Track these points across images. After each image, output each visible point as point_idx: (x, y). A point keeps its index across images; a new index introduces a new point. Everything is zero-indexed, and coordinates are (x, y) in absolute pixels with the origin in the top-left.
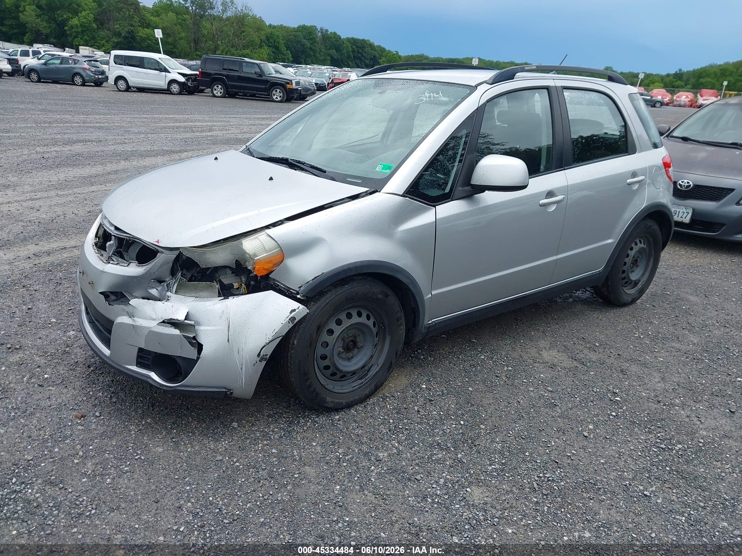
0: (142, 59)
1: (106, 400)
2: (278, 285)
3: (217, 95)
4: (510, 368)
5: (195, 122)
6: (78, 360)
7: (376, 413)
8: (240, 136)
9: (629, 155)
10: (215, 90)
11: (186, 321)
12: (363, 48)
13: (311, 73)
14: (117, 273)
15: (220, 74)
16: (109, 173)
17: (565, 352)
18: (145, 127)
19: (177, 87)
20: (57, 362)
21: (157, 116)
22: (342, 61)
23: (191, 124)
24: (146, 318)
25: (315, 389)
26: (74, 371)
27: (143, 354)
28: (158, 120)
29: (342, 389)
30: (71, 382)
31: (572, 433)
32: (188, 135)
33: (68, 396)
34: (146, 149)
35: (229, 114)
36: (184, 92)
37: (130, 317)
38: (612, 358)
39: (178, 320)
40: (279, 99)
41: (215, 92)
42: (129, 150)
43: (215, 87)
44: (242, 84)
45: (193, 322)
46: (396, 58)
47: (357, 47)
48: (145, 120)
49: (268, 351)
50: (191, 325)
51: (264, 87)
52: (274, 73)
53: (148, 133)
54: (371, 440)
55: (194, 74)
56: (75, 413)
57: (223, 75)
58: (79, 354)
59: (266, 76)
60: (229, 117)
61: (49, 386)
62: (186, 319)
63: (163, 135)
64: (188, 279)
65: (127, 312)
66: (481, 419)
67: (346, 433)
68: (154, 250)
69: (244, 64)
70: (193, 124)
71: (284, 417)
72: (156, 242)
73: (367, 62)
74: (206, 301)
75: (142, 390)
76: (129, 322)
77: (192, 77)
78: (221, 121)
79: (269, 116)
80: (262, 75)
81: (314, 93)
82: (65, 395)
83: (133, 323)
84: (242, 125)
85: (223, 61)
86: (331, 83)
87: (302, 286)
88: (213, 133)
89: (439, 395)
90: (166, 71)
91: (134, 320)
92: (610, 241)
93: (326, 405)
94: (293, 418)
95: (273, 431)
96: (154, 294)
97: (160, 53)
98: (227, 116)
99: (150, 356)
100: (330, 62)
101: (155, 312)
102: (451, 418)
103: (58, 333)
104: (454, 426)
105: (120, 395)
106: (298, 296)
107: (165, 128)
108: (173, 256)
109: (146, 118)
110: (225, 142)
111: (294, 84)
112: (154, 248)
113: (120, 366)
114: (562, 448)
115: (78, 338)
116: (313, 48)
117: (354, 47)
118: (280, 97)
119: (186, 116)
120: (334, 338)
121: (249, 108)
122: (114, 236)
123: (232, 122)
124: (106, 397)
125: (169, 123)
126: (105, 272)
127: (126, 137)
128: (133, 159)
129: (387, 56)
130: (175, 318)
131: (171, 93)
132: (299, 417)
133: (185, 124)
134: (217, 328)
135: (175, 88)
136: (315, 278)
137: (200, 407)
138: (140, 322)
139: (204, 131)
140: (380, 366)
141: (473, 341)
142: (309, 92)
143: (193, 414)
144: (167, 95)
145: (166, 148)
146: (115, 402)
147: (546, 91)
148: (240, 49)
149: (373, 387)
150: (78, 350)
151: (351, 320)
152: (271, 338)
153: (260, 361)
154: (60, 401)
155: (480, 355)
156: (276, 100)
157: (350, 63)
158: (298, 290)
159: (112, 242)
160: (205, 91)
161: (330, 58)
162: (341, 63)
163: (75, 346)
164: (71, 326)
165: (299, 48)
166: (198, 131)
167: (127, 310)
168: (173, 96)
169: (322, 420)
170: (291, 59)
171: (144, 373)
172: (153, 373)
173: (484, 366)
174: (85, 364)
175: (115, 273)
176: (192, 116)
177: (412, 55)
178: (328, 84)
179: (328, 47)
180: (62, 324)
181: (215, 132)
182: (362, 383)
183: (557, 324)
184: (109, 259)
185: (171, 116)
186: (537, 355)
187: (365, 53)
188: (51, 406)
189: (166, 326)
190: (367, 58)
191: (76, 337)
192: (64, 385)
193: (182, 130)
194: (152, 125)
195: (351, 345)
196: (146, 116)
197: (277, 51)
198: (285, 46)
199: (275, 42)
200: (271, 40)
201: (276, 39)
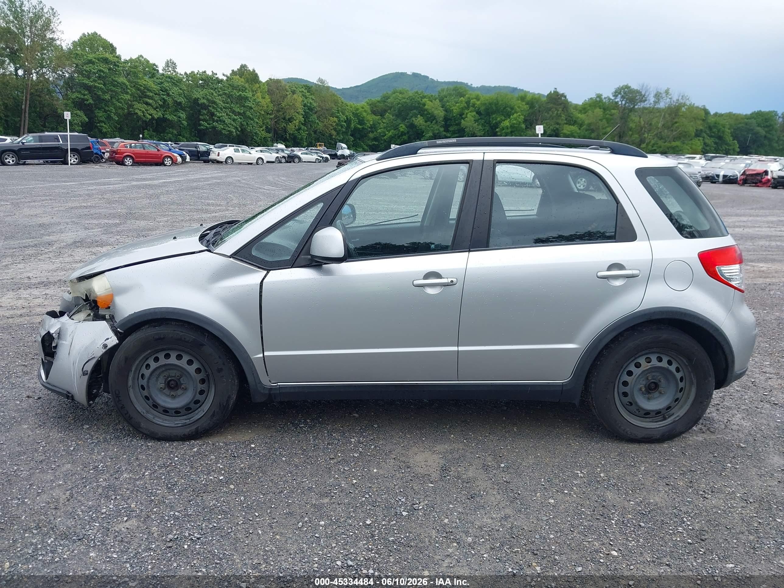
49: (88, 368)
92: (570, 346)
134: (66, 343)
151: (169, 360)
152: (90, 357)
153: (84, 375)
195: (173, 384)
197: (720, 142)
198: (732, 136)
199: (719, 131)
200: (714, 130)
201: (720, 129)
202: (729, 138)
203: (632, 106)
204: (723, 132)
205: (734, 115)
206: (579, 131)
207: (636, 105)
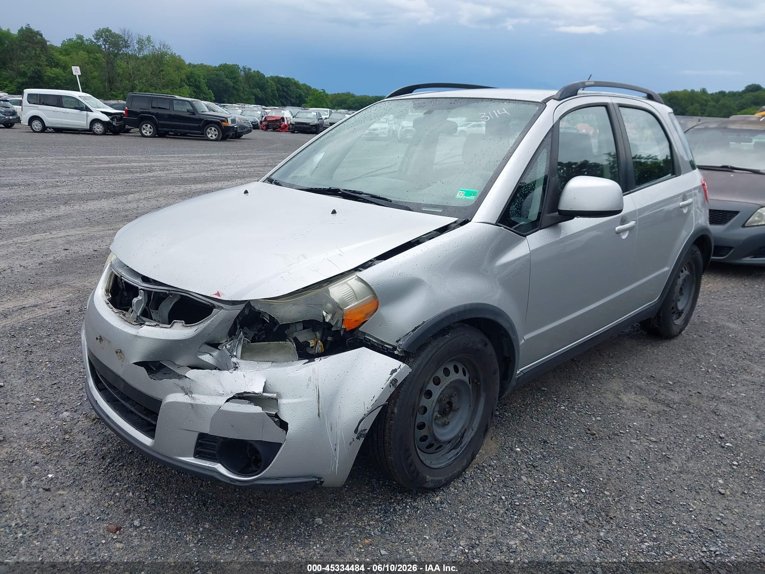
0: (60, 97)
1: (141, 502)
2: (370, 340)
3: (146, 135)
4: (599, 418)
5: (131, 162)
6: (86, 450)
7: (481, 489)
8: (185, 176)
9: (676, 177)
10: (144, 129)
11: (264, 394)
12: (288, 86)
13: (241, 111)
14: (157, 337)
15: (149, 113)
16: (50, 219)
17: (644, 394)
18: (75, 168)
19: (101, 127)
20: (59, 455)
21: (86, 157)
22: (266, 100)
23: (127, 164)
24: (210, 395)
25: (416, 468)
26: (85, 466)
27: (204, 440)
28: (89, 162)
29: (439, 464)
30: (86, 482)
31: (705, 491)
32: (128, 176)
33: (88, 501)
34: (84, 192)
35: (166, 154)
36: (109, 132)
37: (187, 394)
38: (694, 398)
39: (256, 394)
40: (214, 137)
41: (144, 132)
42: (66, 193)
43: (144, 126)
44: (173, 123)
45: (275, 395)
46: (322, 96)
47: (282, 85)
48: (73, 161)
49: (367, 425)
50: (272, 398)
51: (197, 125)
52: (207, 110)
53: (81, 175)
54: (491, 525)
55: (120, 113)
56: (105, 525)
57: (153, 114)
58: (84, 442)
59: (199, 114)
60: (167, 157)
61: (58, 489)
62: (265, 390)
63: (99, 177)
64: (251, 338)
65: (182, 388)
66: (601, 484)
67: (457, 519)
68: (208, 305)
69: (175, 102)
70: (129, 165)
71: (374, 505)
72: (216, 294)
73: (293, 100)
74: (286, 366)
75: (182, 483)
76: (185, 401)
77: (117, 116)
78: (160, 161)
79: (209, 155)
80: (195, 113)
81: (250, 131)
82: (83, 500)
83: (192, 402)
84: (183, 164)
85: (151, 99)
86: (264, 121)
87: (400, 340)
88: (155, 173)
89: (540, 459)
90: (88, 109)
91: (193, 398)
92: (666, 269)
93: (427, 485)
94: (385, 504)
95: (369, 525)
96: (207, 361)
97: (79, 91)
98: (163, 155)
99: (216, 443)
100: (254, 101)
101: (222, 385)
102: (568, 486)
103: (48, 415)
104: (576, 495)
105: (157, 493)
106: (396, 352)
107: (99, 170)
108: (236, 311)
109: (73, 159)
110: (171, 182)
111: (230, 122)
112: (209, 302)
113: (172, 459)
114: (705, 512)
115: (76, 421)
116: (236, 87)
117: (279, 85)
118: (215, 135)
119: (118, 156)
120: (433, 402)
121: (184, 147)
122: (143, 290)
123: (171, 161)
124: (139, 498)
125: (101, 164)
126: (140, 337)
127: (57, 180)
128: (73, 203)
129: (314, 94)
130: (250, 391)
131: (95, 134)
132: (393, 503)
133: (121, 165)
134: (305, 400)
135: (98, 128)
136: (416, 328)
137: (266, 501)
138: (201, 399)
139: (143, 172)
140: (475, 429)
141: (542, 389)
142: (245, 130)
143: (260, 510)
144: (90, 136)
145: (107, 191)
146: (154, 504)
147: (604, 108)
148: (159, 89)
149: (469, 456)
150: (81, 437)
151: (450, 377)
152: (370, 408)
153: (358, 438)
154: (79, 509)
155: (558, 405)
156: (211, 138)
157: (276, 102)
158: (395, 344)
159: (140, 298)
160: (131, 131)
161: (254, 97)
162: (266, 102)
163: (76, 431)
164: (62, 406)
165: (221, 87)
166: (138, 172)
167: (181, 385)
168: (96, 136)
169: (421, 503)
170: (214, 98)
171: (207, 465)
172: (220, 464)
173: (571, 418)
174: (96, 455)
175: (154, 337)
176: (125, 156)
177: (338, 94)
178: (261, 122)
179: (252, 86)
180: (49, 404)
181: (156, 173)
182: (458, 453)
183: (617, 362)
184: (137, 319)
185: (102, 157)
186: (616, 400)
187: (291, 91)
188: (69, 518)
189: (242, 403)
190: (292, 96)
191: (73, 419)
192: (77, 486)
193: (119, 171)
194: (83, 166)
195: (448, 408)
196: (73, 157)
197: (198, 91)
198: (207, 86)
199: (195, 81)
200: (192, 80)
201: (197, 78)
202: (205, 88)
203: (116, 51)
204: (199, 82)
205: (205, 66)
206: (64, 74)
207: (120, 51)
